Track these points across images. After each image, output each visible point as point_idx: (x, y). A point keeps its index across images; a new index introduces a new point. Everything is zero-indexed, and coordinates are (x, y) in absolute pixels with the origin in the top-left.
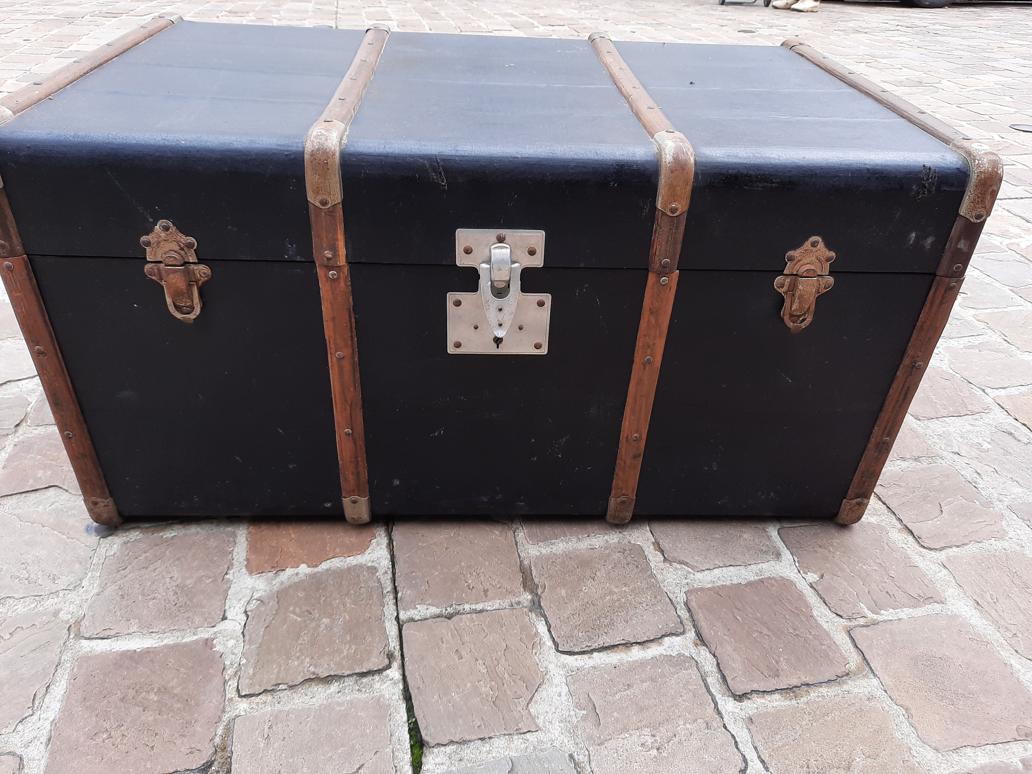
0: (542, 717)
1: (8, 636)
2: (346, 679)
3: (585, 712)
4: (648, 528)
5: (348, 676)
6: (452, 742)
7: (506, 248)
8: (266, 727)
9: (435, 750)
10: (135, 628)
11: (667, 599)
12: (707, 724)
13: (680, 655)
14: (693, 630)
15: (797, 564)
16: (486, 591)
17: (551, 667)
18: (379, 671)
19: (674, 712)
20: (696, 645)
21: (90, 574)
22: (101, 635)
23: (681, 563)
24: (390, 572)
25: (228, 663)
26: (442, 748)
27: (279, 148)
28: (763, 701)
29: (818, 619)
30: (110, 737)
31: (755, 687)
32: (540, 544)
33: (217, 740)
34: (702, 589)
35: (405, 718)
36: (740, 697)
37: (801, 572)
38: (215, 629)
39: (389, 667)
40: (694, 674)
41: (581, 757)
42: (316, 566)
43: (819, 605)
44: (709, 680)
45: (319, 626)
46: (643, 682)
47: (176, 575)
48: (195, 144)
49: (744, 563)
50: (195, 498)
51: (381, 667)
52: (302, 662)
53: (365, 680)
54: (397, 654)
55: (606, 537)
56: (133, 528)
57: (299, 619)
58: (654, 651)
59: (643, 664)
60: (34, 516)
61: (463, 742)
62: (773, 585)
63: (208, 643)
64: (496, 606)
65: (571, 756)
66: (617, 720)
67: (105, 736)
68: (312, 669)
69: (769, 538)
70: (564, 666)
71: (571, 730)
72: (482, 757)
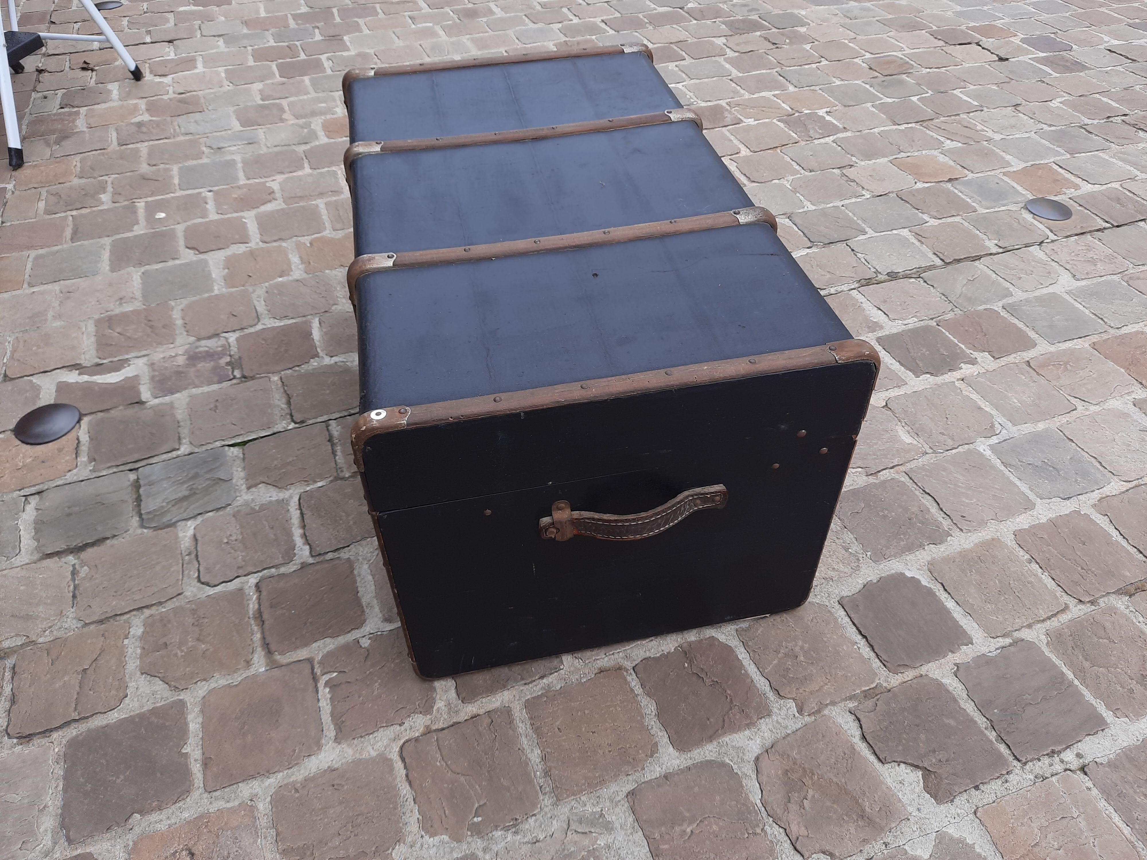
0: (256, 490)
3: (257, 509)
5: (290, 409)
6: (244, 455)
8: (262, 389)
9: (241, 450)
10: (324, 330)
11: (342, 546)
12: (241, 567)
13: (295, 555)
14: (315, 562)
15: (379, 633)
17: (291, 491)
18: (293, 421)
19: (251, 550)
20: (302, 563)
22: (322, 322)
25: (302, 366)
26: (242, 452)
28: (254, 598)
29: (322, 641)
31: (264, 594)
33: (258, 376)
34: (352, 568)
35: (260, 436)
36: (258, 586)
37: (371, 635)
38: (325, 356)
39: (296, 423)
40: (279, 561)
41: (229, 509)
43: (336, 644)
44: (273, 570)
45: (324, 390)
46: (275, 535)
51: (295, 420)
52: (299, 390)
53: (288, 417)
54: (304, 424)
58: (299, 541)
59: (289, 535)
61: (244, 459)
62: (356, 612)
63: (316, 356)
65: (230, 505)
66: (249, 523)
67: (263, 343)
68: (295, 395)
70: (291, 497)
71: (246, 504)
72: (234, 468)
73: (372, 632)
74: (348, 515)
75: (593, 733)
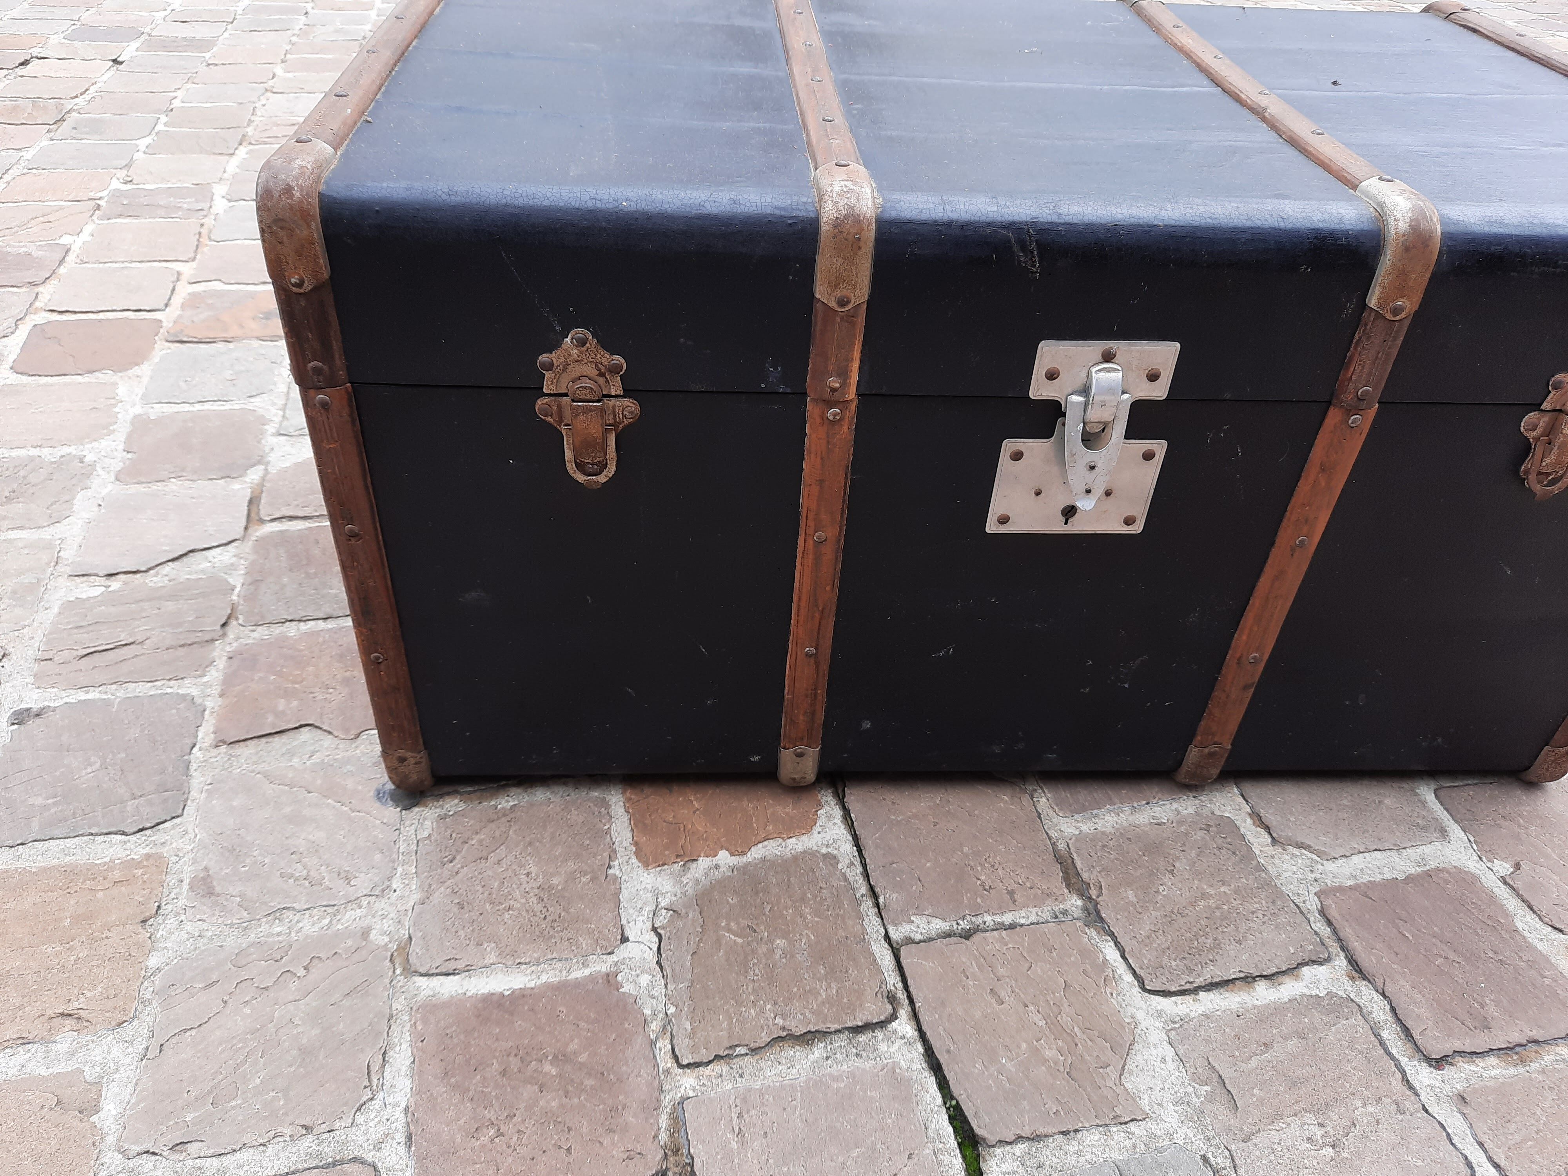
0: (1146, 1097)
1: (301, 972)
2: (835, 1037)
3: (1208, 1088)
4: (1236, 790)
5: (837, 1031)
6: (1020, 1138)
7: (1116, 370)
8: (735, 1116)
9: (998, 1151)
10: (492, 958)
11: (1292, 905)
12: (1397, 1105)
13: (1330, 995)
14: (1342, 954)
15: (1475, 847)
16: (1011, 893)
17: (1140, 1015)
18: (882, 1024)
19: (1342, 1086)
20: (1352, 978)
21: (400, 869)
22: (443, 969)
23: (1300, 846)
24: (857, 862)
25: (648, 1012)
26: (1008, 1148)
27: (777, 212)
28: (1473, 1068)
29: (1527, 934)
30: (499, 1134)
31: (1458, 1045)
32: (1076, 816)
33: (663, 1137)
34: (1340, 889)
35: (939, 1100)
36: (1438, 1063)
37: (1484, 859)
38: (614, 957)
39: (894, 1017)
40: (1359, 1025)
41: (1219, 1160)
42: (743, 853)
43: (1522, 913)
44: (1385, 1034)
45: (772, 952)
46: (1286, 1038)
47: (534, 870)
48: (644, 206)
49: (1395, 845)
50: (554, 749)
51: (882, 1018)
52: (762, 1011)
53: (862, 1038)
54: (902, 995)
55: (1175, 805)
56: (448, 794)
57: (739, 941)
58: (1289, 989)
59: (1277, 1011)
60: (290, 775)
61: (1038, 1138)
62: (1447, 882)
63: (610, 979)
64: (1033, 918)
65: (1205, 1159)
66: (1261, 1101)
67: (492, 1132)
68: (779, 1021)
69: (1424, 804)
70: (1159, 1014)
71: (1196, 1117)
72: (1072, 1160)
73: (1476, 858)
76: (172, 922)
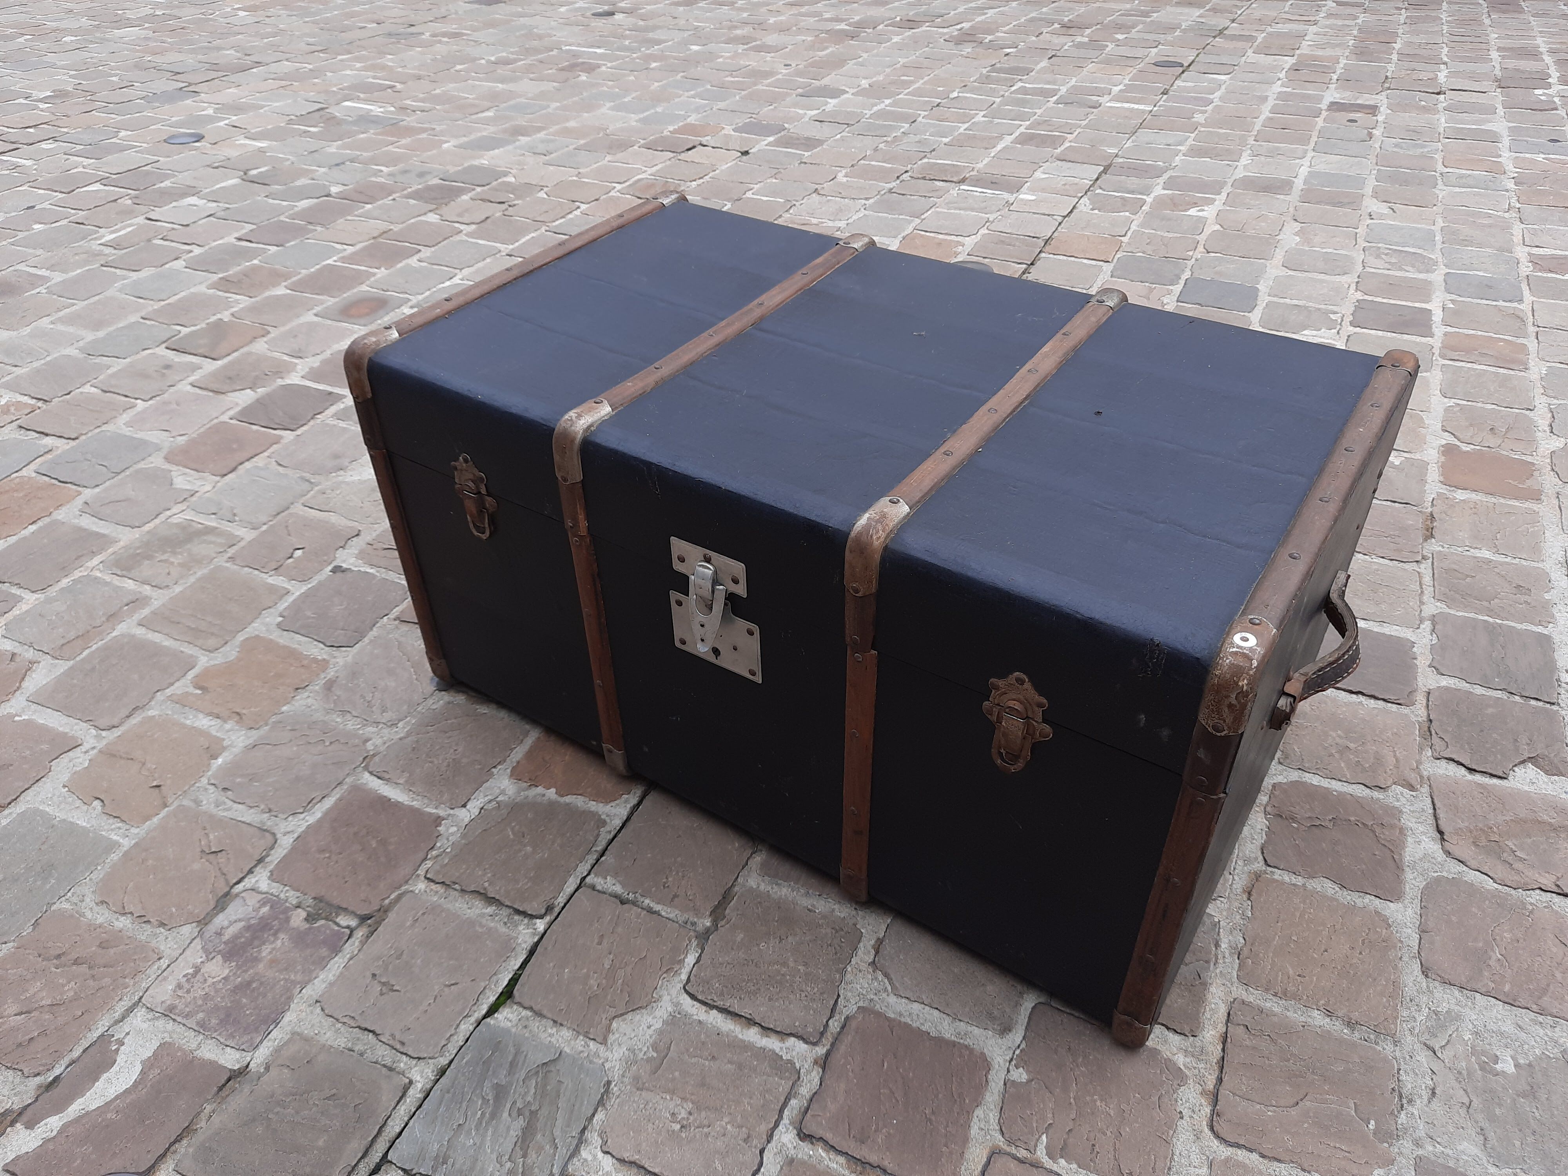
0: (617, 1036)
1: (328, 744)
2: (504, 908)
3: (655, 1055)
4: (889, 921)
5: (507, 906)
6: (531, 1009)
7: (710, 569)
8: (421, 912)
9: (515, 1007)
10: (401, 781)
11: (832, 1002)
12: (748, 1137)
13: (790, 1062)
14: (828, 1047)
15: (1018, 1052)
16: (676, 896)
17: (666, 998)
18: (532, 917)
19: (729, 1107)
20: (816, 1062)
21: (408, 718)
22: (379, 775)
23: (886, 975)
24: (613, 834)
25: (438, 844)
26: (521, 1009)
28: (824, 1154)
29: (975, 1120)
30: (329, 857)
31: (828, 1136)
32: (766, 877)
33: (387, 902)
34: (879, 1015)
35: (517, 967)
36: (804, 1136)
37: (1013, 1063)
38: (452, 812)
39: (541, 917)
40: (784, 1086)
41: (615, 1089)
42: (562, 796)
43: (992, 1107)
44: (793, 1102)
45: (520, 851)
46: (730, 1062)
47: (460, 749)
49: (955, 1014)
51: (534, 914)
52: (484, 875)
53: (516, 917)
54: (557, 910)
55: (836, 907)
56: (463, 692)
57: (512, 837)
58: (772, 1043)
59: (746, 1047)
61: (539, 1014)
62: (961, 1056)
63: (438, 820)
64: (671, 916)
65: (609, 1083)
66: (674, 1079)
67: (327, 855)
68: (486, 884)
69: (1017, 1005)
70: (677, 1004)
71: (630, 1062)
72: (543, 1036)
73: (1008, 1058)
74: (785, 964)
75: (1326, 951)
76: (306, 694)
